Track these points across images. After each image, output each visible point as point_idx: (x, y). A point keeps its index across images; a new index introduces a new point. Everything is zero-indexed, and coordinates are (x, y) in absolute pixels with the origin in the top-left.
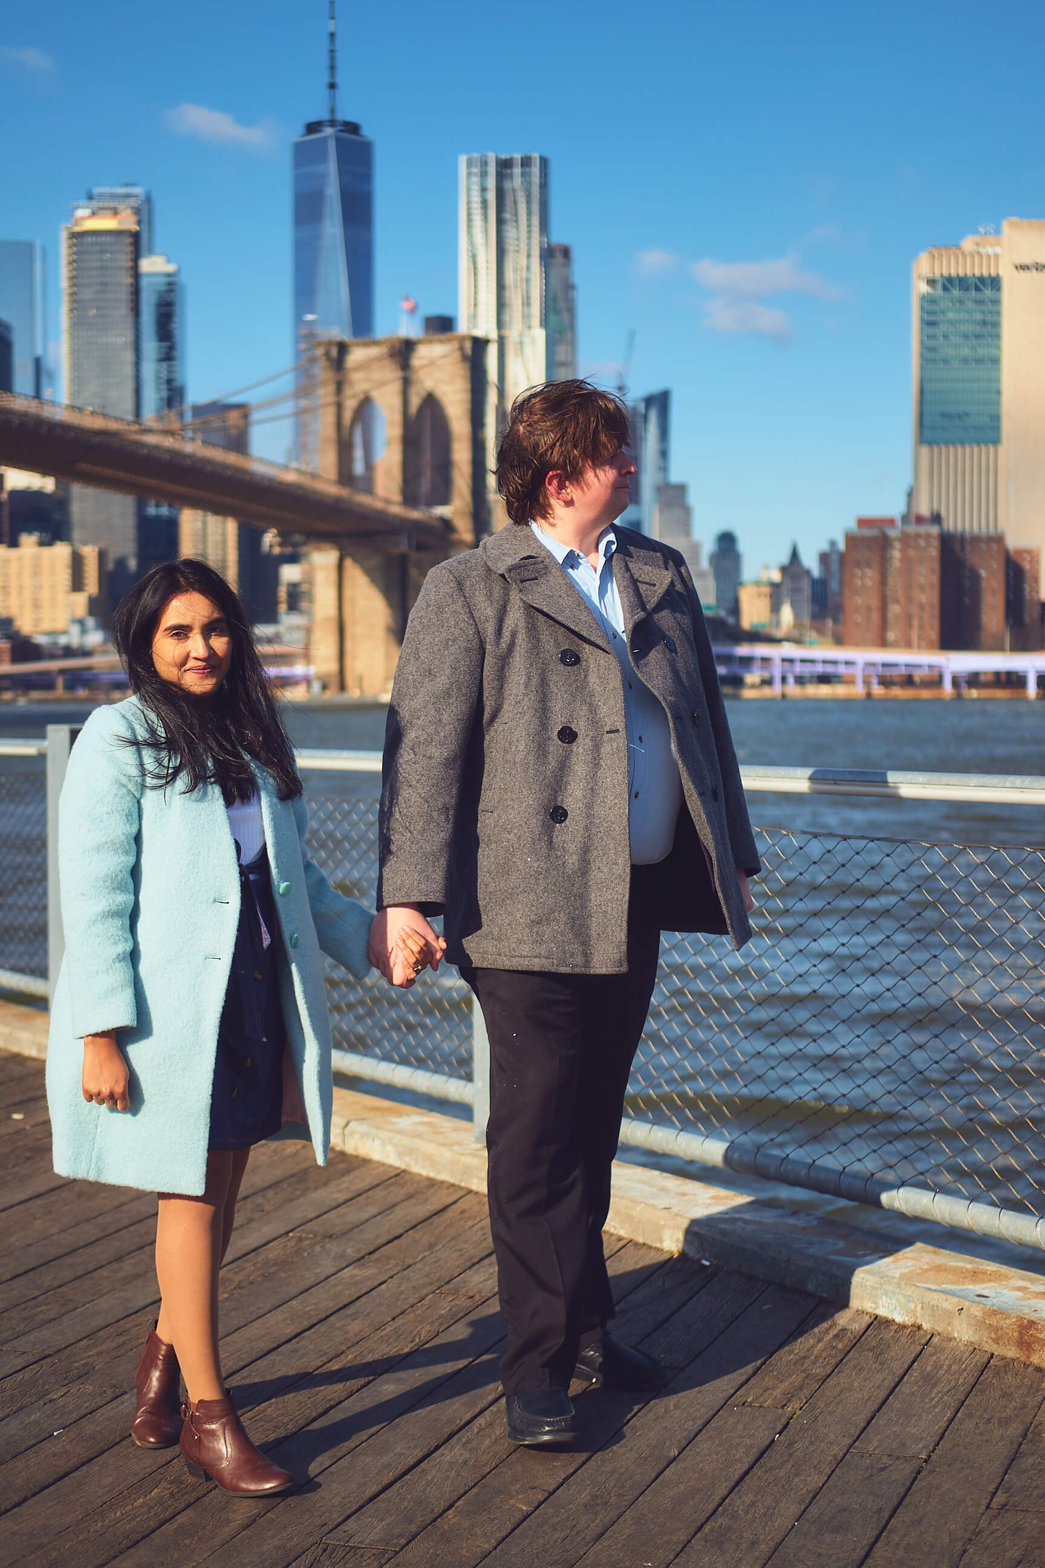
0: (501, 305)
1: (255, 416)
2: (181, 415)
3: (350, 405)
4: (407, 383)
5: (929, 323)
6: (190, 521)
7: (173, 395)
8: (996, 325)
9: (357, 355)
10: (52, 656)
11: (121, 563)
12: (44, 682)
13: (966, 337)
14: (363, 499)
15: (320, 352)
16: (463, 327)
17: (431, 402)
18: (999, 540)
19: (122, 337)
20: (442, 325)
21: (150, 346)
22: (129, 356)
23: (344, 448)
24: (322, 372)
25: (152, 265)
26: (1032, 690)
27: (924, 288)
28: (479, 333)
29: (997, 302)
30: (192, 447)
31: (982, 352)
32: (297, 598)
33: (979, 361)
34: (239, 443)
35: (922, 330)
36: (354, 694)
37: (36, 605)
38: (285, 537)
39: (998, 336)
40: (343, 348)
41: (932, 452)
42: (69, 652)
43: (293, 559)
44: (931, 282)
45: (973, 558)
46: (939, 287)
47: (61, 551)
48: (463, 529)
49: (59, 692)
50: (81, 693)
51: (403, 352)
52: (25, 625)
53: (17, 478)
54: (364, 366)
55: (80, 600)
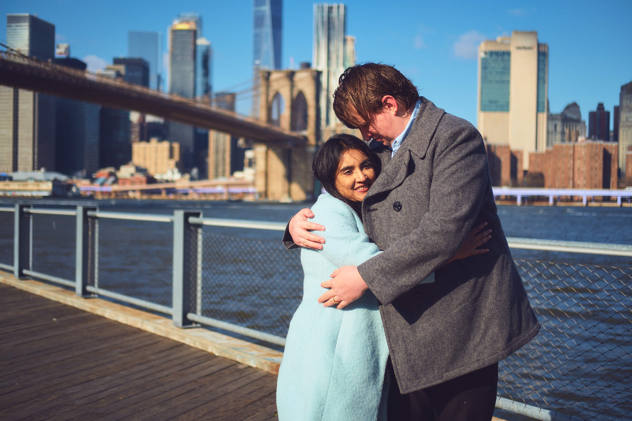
0: (329, 58)
1: (238, 97)
2: (210, 97)
3: (272, 94)
4: (292, 86)
5: (484, 68)
6: (213, 135)
7: (208, 89)
8: (509, 69)
9: (274, 76)
10: (161, 182)
11: (188, 149)
12: (158, 192)
13: (498, 73)
14: (275, 128)
15: (260, 75)
16: (314, 67)
17: (301, 94)
18: (508, 147)
19: (189, 68)
20: (307, 66)
21: (200, 71)
22: (191, 75)
23: (269, 110)
24: (262, 82)
25: (202, 42)
26: (519, 202)
27: (483, 55)
28: (320, 69)
29: (509, 61)
30: (214, 108)
31: (503, 79)
32: (251, 163)
33: (502, 82)
34: (232, 107)
35: (482, 71)
36: (271, 199)
37: (156, 164)
38: (247, 141)
39: (509, 73)
40: (269, 74)
41: (485, 115)
42: (167, 181)
43: (250, 148)
44: (486, 53)
45: (499, 154)
46: (489, 55)
47: (165, 145)
48: (312, 140)
49: (164, 196)
50: (172, 197)
51: (291, 75)
52: (152, 171)
53: (150, 118)
54: (277, 80)
55: (172, 163)
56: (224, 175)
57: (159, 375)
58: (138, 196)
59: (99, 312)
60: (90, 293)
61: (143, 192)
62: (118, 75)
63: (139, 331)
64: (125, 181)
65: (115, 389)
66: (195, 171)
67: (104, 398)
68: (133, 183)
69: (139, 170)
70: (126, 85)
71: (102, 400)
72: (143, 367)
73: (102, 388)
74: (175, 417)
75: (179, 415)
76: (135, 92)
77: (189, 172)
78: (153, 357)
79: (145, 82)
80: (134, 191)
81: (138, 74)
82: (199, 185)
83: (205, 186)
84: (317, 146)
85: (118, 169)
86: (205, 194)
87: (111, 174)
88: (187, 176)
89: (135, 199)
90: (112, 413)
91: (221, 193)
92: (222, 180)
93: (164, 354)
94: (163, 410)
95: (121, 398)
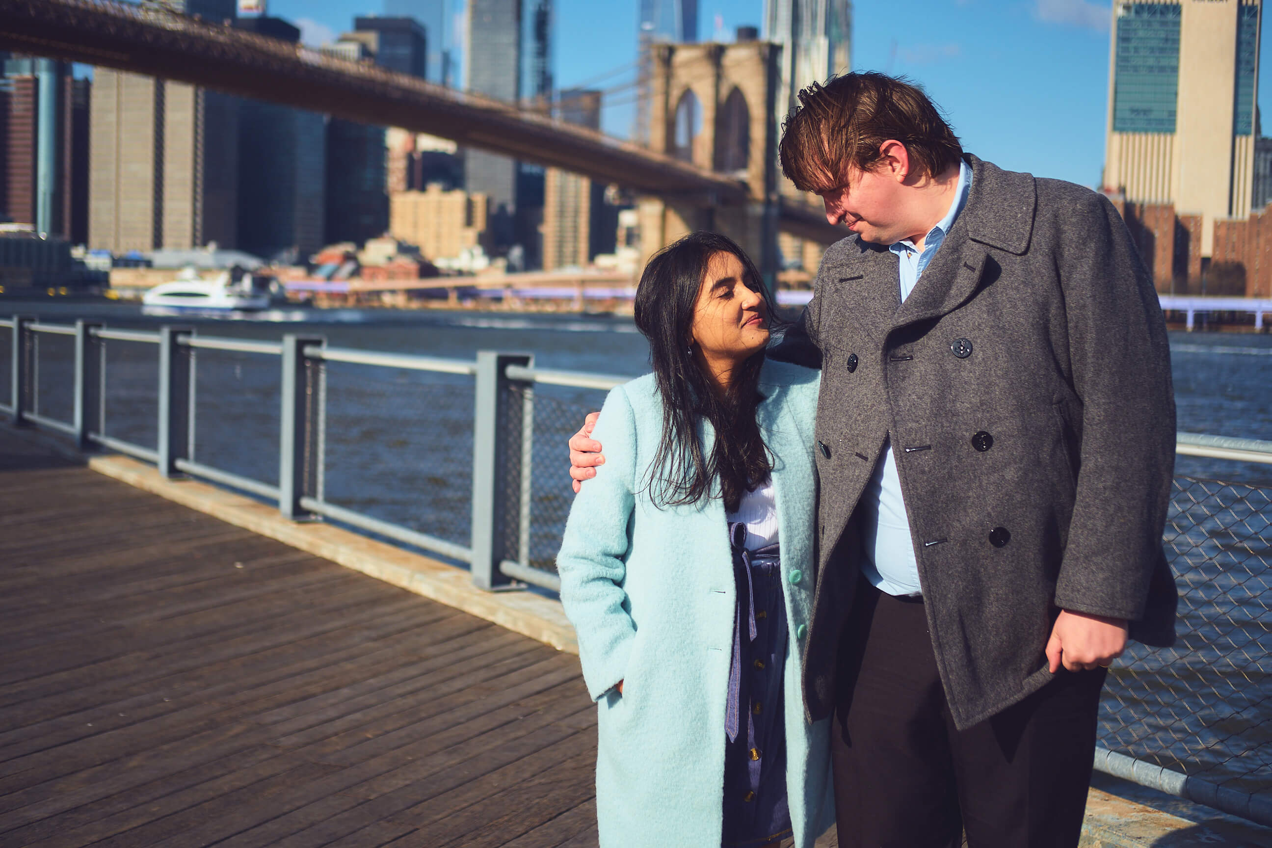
0: (796, 19)
1: (607, 100)
2: (550, 98)
3: (676, 93)
4: (719, 77)
5: (1124, 39)
6: (554, 178)
7: (545, 81)
8: (1177, 41)
9: (683, 55)
10: (447, 275)
11: (502, 208)
12: (441, 294)
13: (1152, 50)
14: (682, 165)
15: (654, 53)
16: (765, 36)
17: (737, 93)
18: (1170, 207)
19: (507, 38)
20: (750, 34)
21: (530, 45)
22: (512, 52)
23: (670, 126)
24: (656, 68)
26: (1190, 324)
27: (1120, 12)
28: (777, 40)
29: (1178, 24)
30: (557, 122)
31: (1164, 62)
32: (632, 237)
33: (1162, 69)
34: (593, 120)
35: (1118, 46)
37: (438, 237)
38: (623, 192)
39: (1177, 50)
40: (671, 50)
41: (1122, 140)
42: (460, 273)
43: (629, 207)
44: (1127, 7)
45: (1149, 221)
46: (1133, 11)
47: (457, 198)
48: (758, 190)
49: (452, 303)
50: (469, 305)
51: (716, 54)
52: (429, 252)
53: (428, 143)
54: (688, 63)
55: (471, 234)
56: (575, 262)
57: (444, 689)
58: (400, 301)
59: (326, 551)
60: (308, 512)
61: (412, 294)
62: (365, 52)
63: (405, 594)
64: (375, 270)
65: (358, 716)
66: (516, 253)
67: (336, 734)
68: (391, 275)
69: (405, 249)
70: (378, 74)
71: (334, 739)
72: (412, 671)
73: (332, 713)
74: (476, 778)
75: (483, 775)
76: (398, 88)
77: (504, 254)
78: (431, 650)
79: (418, 68)
80: (393, 292)
81: (404, 51)
82: (524, 281)
83: (536, 284)
84: (768, 203)
85: (361, 246)
86: (535, 300)
87: (348, 257)
88: (501, 263)
89: (394, 308)
90: (352, 765)
91: (570, 299)
92: (571, 272)
93: (454, 644)
94: (453, 762)
95: (369, 736)
